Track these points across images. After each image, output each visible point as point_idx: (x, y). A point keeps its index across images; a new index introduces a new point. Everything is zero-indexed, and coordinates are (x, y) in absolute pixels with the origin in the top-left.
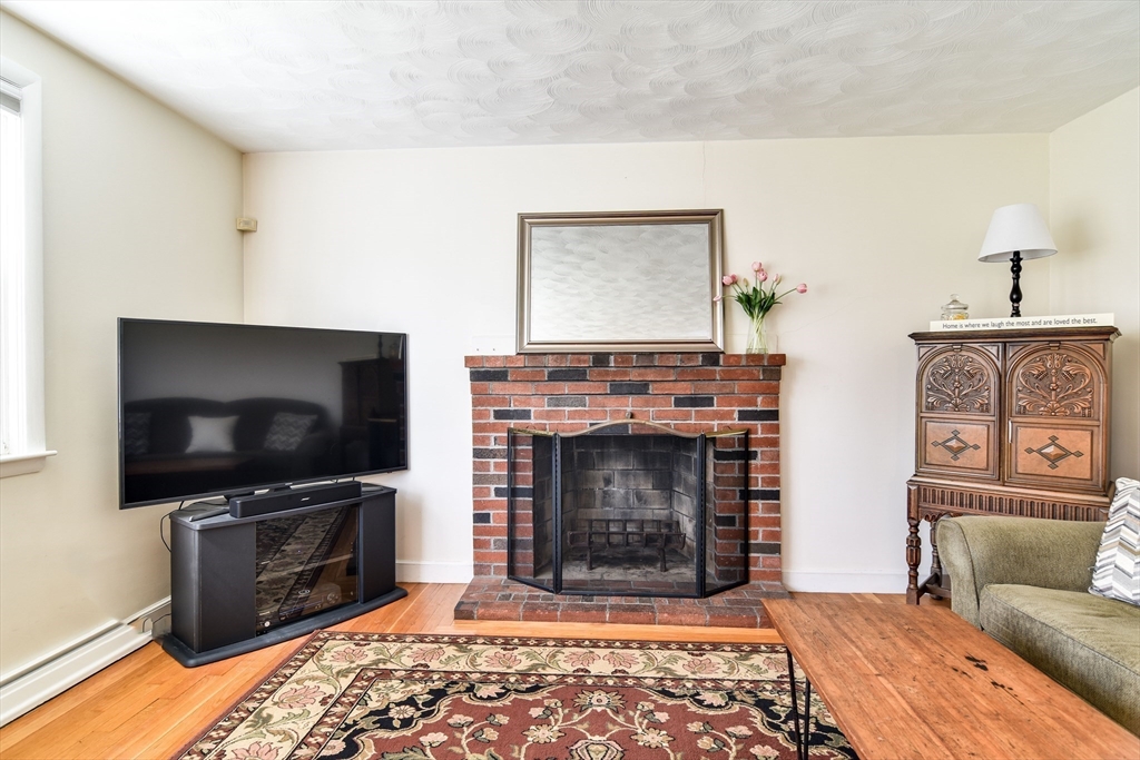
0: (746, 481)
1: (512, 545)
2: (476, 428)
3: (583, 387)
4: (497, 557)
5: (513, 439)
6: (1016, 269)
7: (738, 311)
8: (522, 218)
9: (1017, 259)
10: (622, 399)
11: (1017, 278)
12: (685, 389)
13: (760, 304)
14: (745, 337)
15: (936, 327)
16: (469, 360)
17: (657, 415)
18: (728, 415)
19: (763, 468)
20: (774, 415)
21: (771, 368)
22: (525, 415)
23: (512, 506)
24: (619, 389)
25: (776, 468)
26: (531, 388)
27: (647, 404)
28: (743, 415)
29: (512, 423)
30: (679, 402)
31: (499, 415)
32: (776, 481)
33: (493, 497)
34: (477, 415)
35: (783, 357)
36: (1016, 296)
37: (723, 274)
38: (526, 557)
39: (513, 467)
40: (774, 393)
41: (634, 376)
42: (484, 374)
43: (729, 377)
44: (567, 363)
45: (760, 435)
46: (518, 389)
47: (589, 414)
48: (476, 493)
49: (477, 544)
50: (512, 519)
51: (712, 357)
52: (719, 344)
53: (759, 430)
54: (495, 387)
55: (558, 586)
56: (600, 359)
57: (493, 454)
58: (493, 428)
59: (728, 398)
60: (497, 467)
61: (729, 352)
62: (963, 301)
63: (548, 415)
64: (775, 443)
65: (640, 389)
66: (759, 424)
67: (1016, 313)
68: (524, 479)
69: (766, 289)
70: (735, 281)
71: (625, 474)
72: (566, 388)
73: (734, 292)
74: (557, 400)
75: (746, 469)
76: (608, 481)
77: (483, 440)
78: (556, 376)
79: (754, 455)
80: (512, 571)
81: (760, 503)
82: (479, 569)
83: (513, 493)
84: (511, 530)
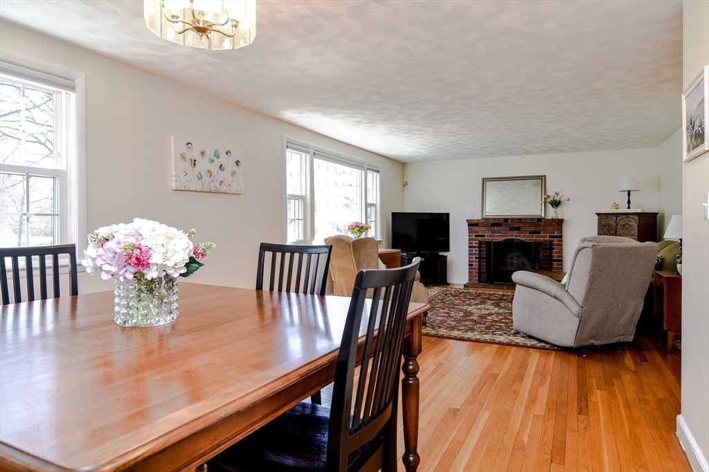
0: (551, 256)
1: (480, 273)
2: (469, 240)
3: (501, 228)
4: (475, 276)
5: (480, 243)
6: (629, 195)
7: (549, 206)
8: (483, 179)
9: (629, 192)
10: (513, 232)
11: (629, 197)
12: (532, 229)
13: (556, 204)
14: (552, 213)
15: (603, 212)
16: (467, 221)
17: (524, 237)
18: (546, 237)
19: (557, 253)
20: (561, 237)
21: (559, 223)
22: (484, 236)
23: (479, 262)
24: (512, 229)
25: (561, 253)
26: (485, 229)
27: (520, 233)
28: (550, 237)
29: (480, 238)
30: (530, 233)
31: (476, 236)
32: (561, 257)
33: (474, 259)
34: (469, 236)
35: (563, 220)
36: (629, 202)
37: (545, 195)
38: (484, 277)
39: (480, 251)
40: (561, 230)
41: (516, 225)
42: (472, 224)
43: (545, 225)
44: (496, 222)
45: (556, 243)
46: (482, 229)
47: (503, 236)
48: (469, 258)
49: (470, 272)
50: (480, 265)
51: (540, 220)
52: (543, 215)
53: (555, 241)
54: (475, 228)
55: (492, 284)
56: (506, 220)
57: (474, 247)
58: (474, 240)
59: (546, 232)
60: (475, 251)
61: (547, 218)
62: (617, 203)
63: (490, 236)
64: (561, 245)
65: (518, 229)
66: (555, 239)
67: (629, 208)
68: (483, 255)
69: (557, 198)
70: (549, 197)
71: (518, 256)
72: (496, 228)
73: (549, 200)
74: (493, 232)
75: (551, 252)
76: (512, 259)
77: (472, 243)
78: (493, 225)
79: (554, 249)
80: (480, 281)
81: (556, 263)
82: (470, 280)
83: (480, 258)
84: (479, 269)
